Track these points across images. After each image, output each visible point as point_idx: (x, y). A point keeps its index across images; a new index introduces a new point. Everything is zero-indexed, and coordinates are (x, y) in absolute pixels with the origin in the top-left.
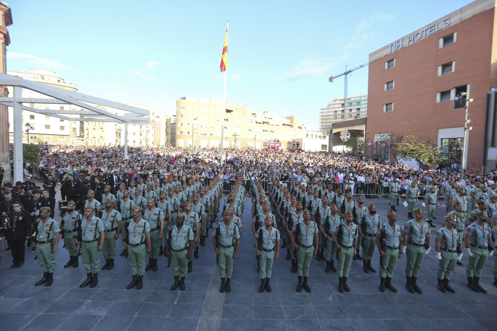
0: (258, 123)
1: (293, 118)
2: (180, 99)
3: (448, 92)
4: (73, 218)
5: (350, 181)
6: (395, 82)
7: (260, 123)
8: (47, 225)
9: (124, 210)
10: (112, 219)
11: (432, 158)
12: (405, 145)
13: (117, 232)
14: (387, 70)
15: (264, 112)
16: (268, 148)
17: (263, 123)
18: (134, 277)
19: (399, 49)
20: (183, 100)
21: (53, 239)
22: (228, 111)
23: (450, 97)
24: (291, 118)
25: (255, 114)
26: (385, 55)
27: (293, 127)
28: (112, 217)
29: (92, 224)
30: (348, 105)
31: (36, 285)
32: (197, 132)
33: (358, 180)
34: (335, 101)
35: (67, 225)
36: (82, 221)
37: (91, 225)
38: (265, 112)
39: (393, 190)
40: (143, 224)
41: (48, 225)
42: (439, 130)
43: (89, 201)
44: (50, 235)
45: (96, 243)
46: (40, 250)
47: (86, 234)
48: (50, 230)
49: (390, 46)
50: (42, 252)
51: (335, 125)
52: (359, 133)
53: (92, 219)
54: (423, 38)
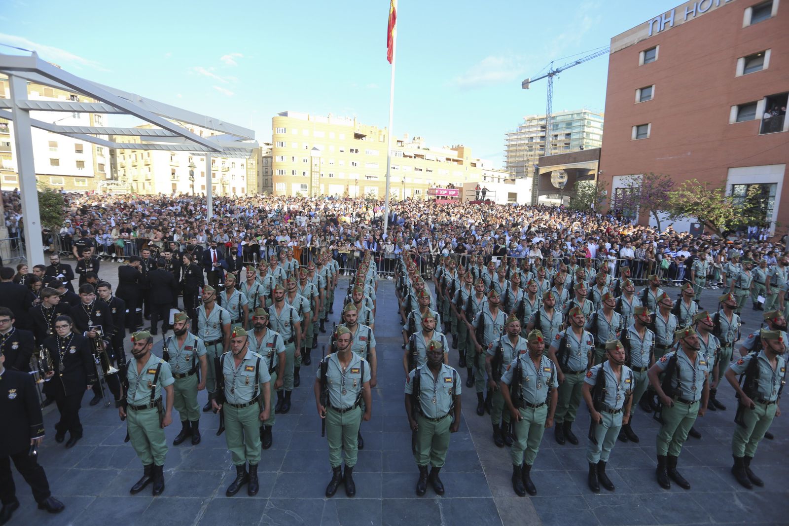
0: (407, 156)
1: (463, 148)
2: (278, 115)
3: (754, 105)
4: (187, 348)
5: (609, 256)
6: (656, 88)
7: (411, 157)
8: (148, 372)
9: (278, 326)
10: (269, 349)
11: (730, 217)
12: (682, 196)
13: (278, 374)
14: (642, 66)
15: (414, 139)
16: (436, 198)
17: (415, 157)
18: (336, 470)
19: (667, 29)
20: (284, 118)
21: (160, 399)
22: (358, 136)
23: (755, 114)
24: (459, 149)
25: (401, 142)
26: (641, 39)
27: (462, 164)
28: (268, 345)
29: (248, 368)
30: (552, 127)
31: (133, 491)
32: (318, 171)
33: (622, 255)
34: (530, 120)
35: (176, 362)
36: (225, 363)
37: (246, 370)
38: (416, 139)
39: (699, 274)
40: (358, 366)
41: (150, 371)
42: (730, 170)
43: (206, 307)
44: (156, 391)
45: (256, 406)
46: (135, 422)
47: (236, 391)
48: (155, 382)
49: (651, 22)
50: (141, 427)
51: (544, 161)
52: (582, 174)
53: (247, 357)
54: (713, 9)
